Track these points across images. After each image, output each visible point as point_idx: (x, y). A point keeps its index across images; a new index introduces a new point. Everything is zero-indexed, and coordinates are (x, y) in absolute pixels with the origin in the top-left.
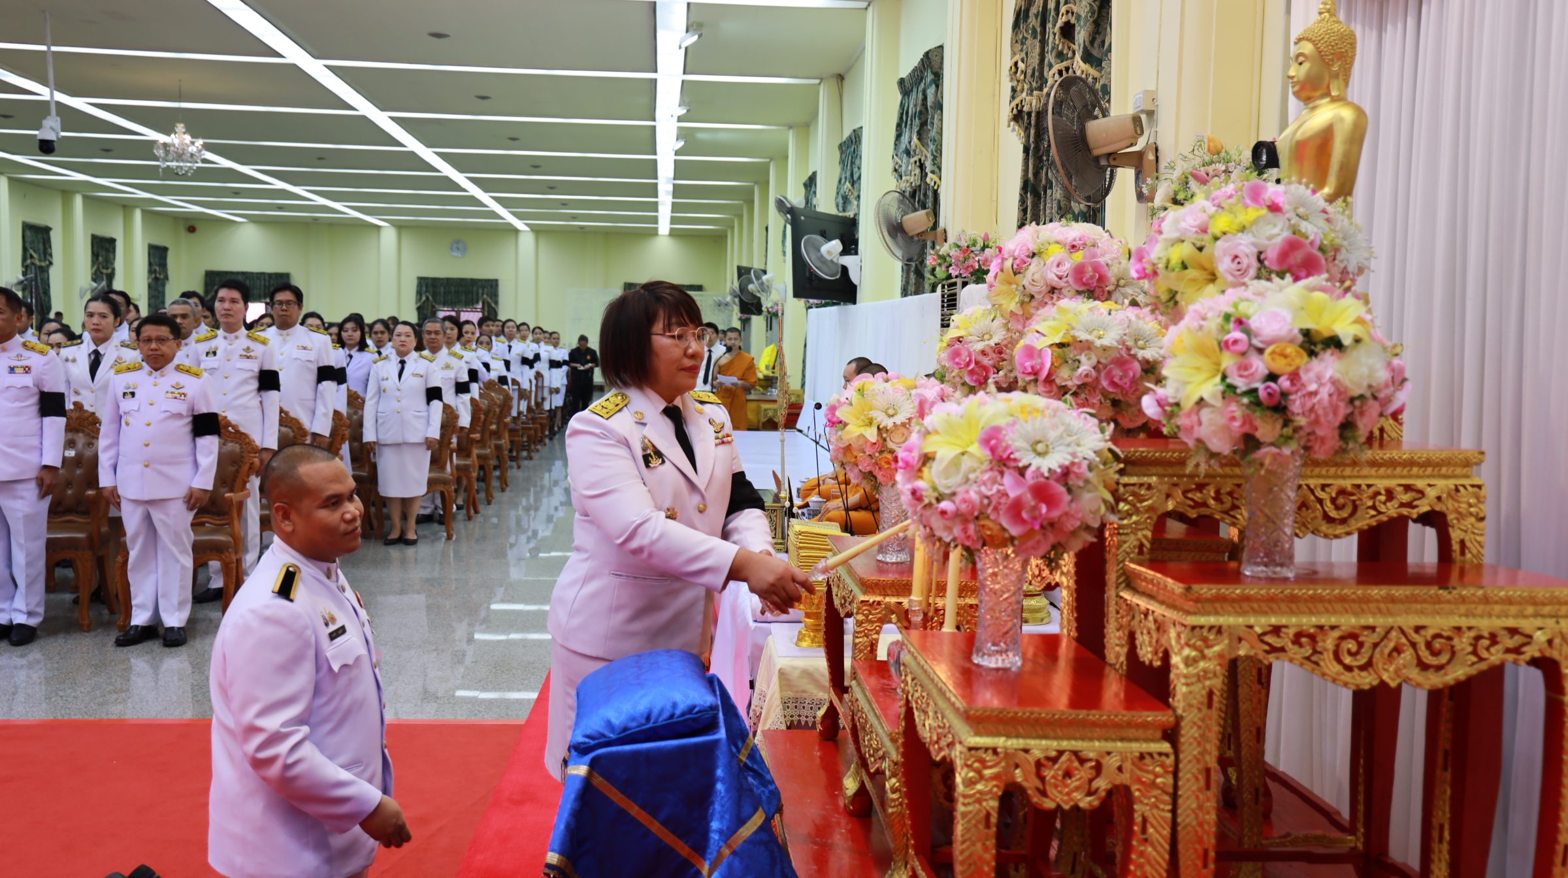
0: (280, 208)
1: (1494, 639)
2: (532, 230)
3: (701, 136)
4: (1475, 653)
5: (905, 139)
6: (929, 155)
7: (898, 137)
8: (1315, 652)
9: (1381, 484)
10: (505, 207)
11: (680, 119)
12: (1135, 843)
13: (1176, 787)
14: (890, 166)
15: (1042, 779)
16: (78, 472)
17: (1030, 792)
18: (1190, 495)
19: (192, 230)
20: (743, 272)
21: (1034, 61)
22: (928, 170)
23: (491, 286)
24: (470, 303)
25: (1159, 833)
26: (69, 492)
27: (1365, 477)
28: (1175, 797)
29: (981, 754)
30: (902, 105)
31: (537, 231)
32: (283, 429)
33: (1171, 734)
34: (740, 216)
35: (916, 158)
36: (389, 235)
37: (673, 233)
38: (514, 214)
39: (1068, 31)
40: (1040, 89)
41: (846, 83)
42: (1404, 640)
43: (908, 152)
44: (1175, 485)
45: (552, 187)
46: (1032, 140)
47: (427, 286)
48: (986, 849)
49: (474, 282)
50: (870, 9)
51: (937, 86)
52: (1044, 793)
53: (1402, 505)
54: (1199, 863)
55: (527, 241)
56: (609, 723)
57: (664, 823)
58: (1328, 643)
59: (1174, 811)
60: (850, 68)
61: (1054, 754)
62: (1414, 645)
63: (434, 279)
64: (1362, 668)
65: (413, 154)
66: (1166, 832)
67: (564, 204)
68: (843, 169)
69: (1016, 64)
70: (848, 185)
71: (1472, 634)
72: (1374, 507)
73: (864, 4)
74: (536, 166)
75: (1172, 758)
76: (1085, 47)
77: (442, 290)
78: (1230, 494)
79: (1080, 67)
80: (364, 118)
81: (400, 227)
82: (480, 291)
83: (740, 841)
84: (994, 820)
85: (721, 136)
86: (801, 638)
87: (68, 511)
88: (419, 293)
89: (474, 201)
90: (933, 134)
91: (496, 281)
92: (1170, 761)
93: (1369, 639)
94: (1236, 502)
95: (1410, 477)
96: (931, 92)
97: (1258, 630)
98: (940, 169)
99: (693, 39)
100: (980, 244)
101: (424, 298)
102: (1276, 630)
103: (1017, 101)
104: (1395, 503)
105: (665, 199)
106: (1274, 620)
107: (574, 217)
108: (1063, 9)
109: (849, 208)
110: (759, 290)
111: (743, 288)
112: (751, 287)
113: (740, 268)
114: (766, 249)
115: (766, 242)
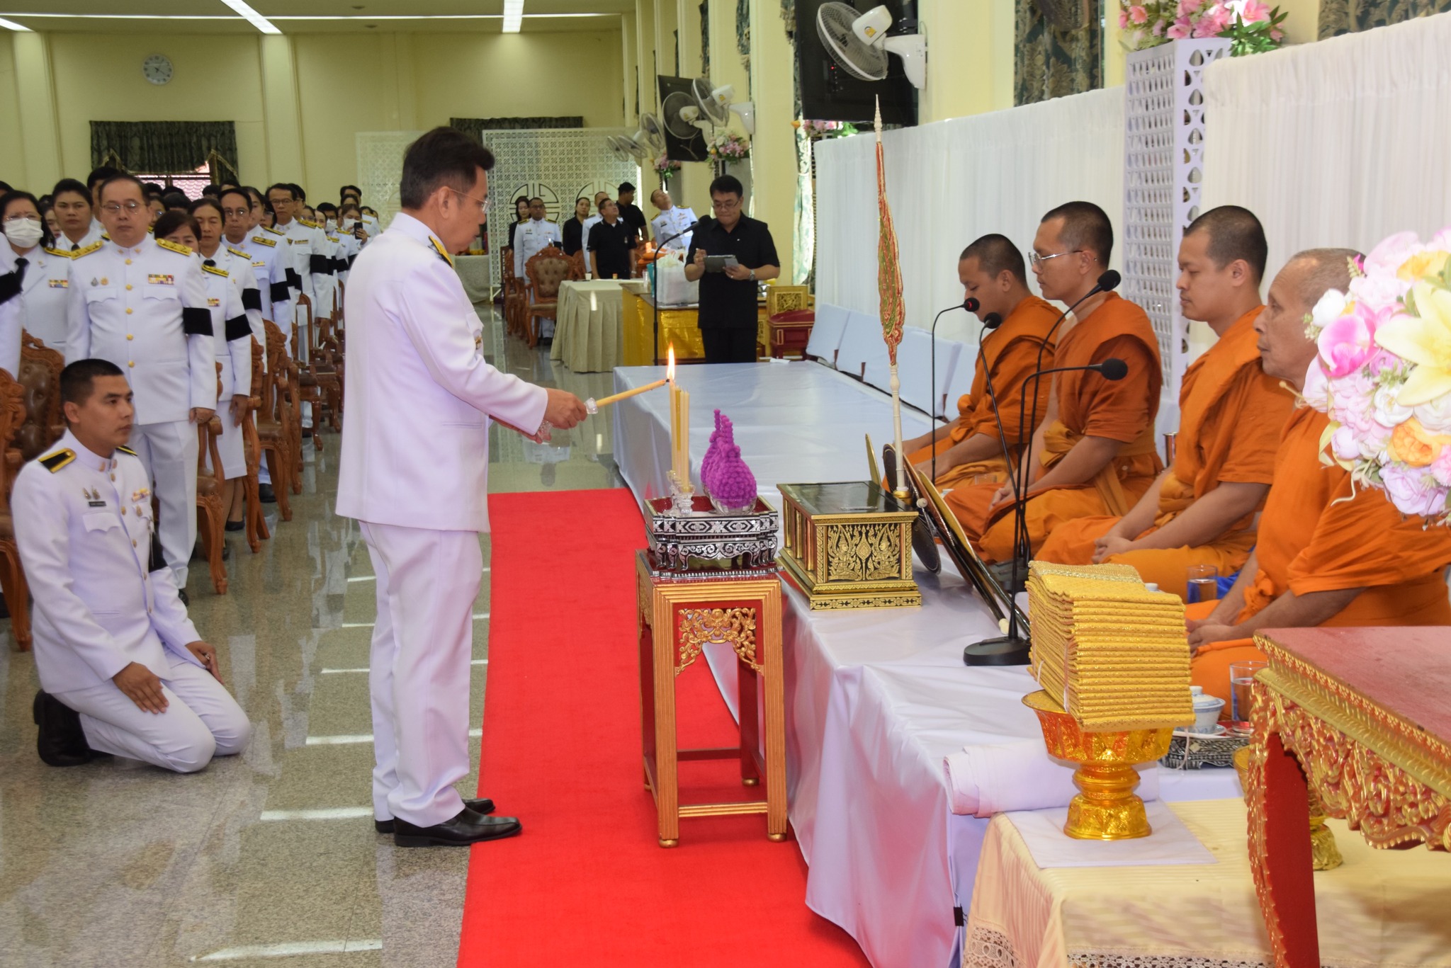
2: (285, 33)
20: (673, 89)
23: (223, 134)
24: (188, 164)
31: (292, 33)
36: (30, 47)
37: (528, 29)
47: (108, 136)
49: (191, 127)
55: (277, 53)
63: (121, 125)
77: (136, 142)
81: (50, 34)
82: (204, 143)
86: (1077, 818)
88: (96, 150)
91: (231, 124)
101: (106, 159)
107: (359, 7)
110: (702, 116)
111: (670, 117)
112: (687, 112)
113: (662, 81)
114: (705, 44)
115: (705, 32)
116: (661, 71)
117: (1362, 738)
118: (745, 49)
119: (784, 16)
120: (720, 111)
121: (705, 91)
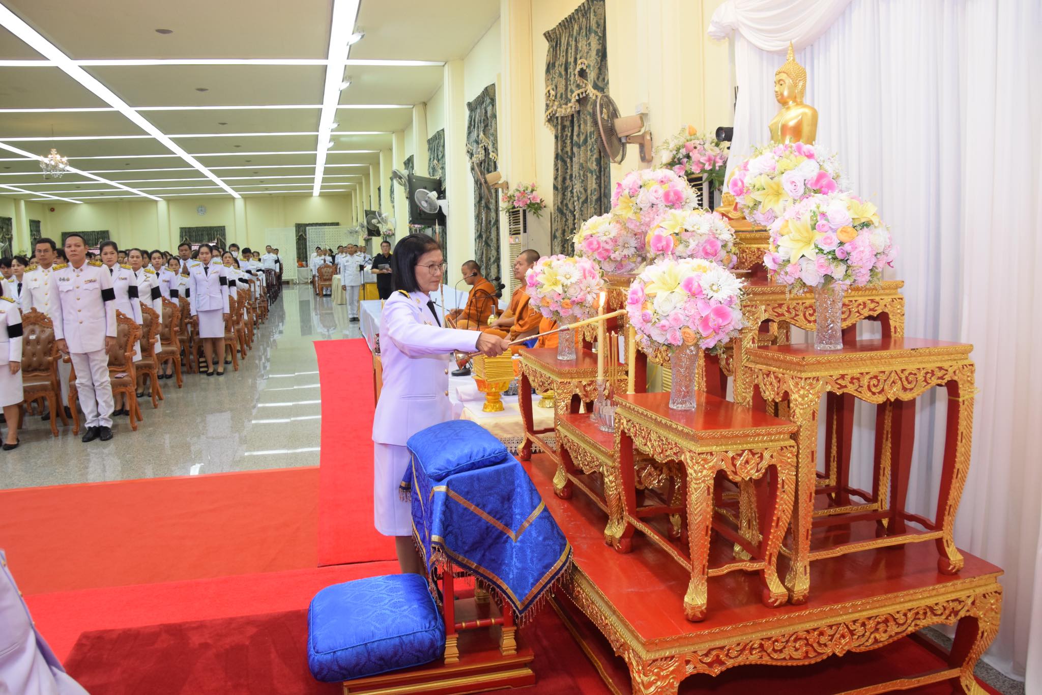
0: (102, 194)
1: (933, 373)
2: (243, 197)
3: (343, 139)
4: (925, 381)
5: (474, 135)
6: (490, 143)
7: (469, 133)
8: (860, 386)
9: (861, 300)
10: (229, 185)
11: (332, 131)
12: (778, 494)
13: (798, 462)
14: (465, 149)
15: (735, 466)
16: (39, 347)
17: (728, 473)
18: (776, 310)
19: (52, 210)
20: (369, 214)
21: (561, 89)
22: (490, 151)
23: (221, 230)
25: (790, 488)
26: (35, 359)
27: (854, 296)
28: (797, 467)
29: (704, 456)
30: (471, 117)
31: (245, 198)
32: (145, 315)
33: (794, 436)
34: (361, 184)
35: (482, 145)
36: (162, 205)
37: (322, 195)
38: (233, 189)
39: (582, 73)
40: (566, 104)
41: (428, 106)
42: (897, 377)
43: (477, 142)
44: (768, 305)
45: (256, 173)
46: (559, 131)
47: (185, 232)
48: (708, 506)
49: (211, 228)
50: (446, 66)
51: (493, 106)
52: (735, 473)
53: (870, 310)
54: (808, 500)
55: (240, 203)
56: (449, 461)
57: (489, 513)
58: (865, 381)
59: (797, 475)
60: (430, 99)
61: (740, 452)
62: (901, 379)
63: (189, 228)
64: (880, 393)
65: (180, 158)
66: (793, 487)
67: (262, 181)
68: (431, 153)
69: (549, 91)
70: (436, 161)
71: (925, 371)
72: (858, 312)
73: (443, 64)
74: (248, 161)
75: (796, 447)
76: (594, 81)
77: (194, 234)
78: (794, 308)
79: (592, 92)
80: (154, 139)
81: (168, 200)
82: (215, 233)
83: (534, 518)
84: (712, 490)
85: (354, 139)
86: (485, 407)
87: (35, 370)
88: (181, 236)
89: (211, 183)
90: (492, 131)
91: (224, 227)
92: (795, 450)
93: (882, 377)
94: (797, 313)
95: (873, 295)
96: (489, 109)
97: (835, 378)
98: (497, 150)
99: (346, 85)
100: (530, 190)
102: (843, 377)
103: (550, 111)
104: (867, 309)
105: (319, 175)
106: (841, 372)
107: (267, 189)
108: (579, 62)
109: (436, 174)
110: (379, 222)
111: (368, 223)
112: (374, 221)
113: (366, 211)
114: (380, 200)
115: (380, 196)
116: (365, 208)
117: (539, 369)
118: (393, 202)
119: (405, 192)
120: (385, 221)
121: (380, 215)
